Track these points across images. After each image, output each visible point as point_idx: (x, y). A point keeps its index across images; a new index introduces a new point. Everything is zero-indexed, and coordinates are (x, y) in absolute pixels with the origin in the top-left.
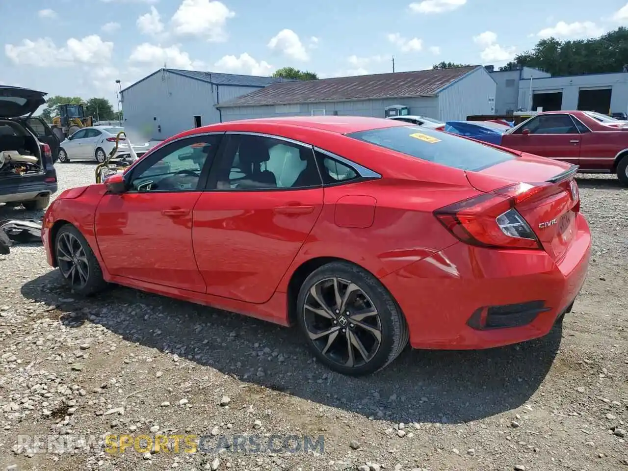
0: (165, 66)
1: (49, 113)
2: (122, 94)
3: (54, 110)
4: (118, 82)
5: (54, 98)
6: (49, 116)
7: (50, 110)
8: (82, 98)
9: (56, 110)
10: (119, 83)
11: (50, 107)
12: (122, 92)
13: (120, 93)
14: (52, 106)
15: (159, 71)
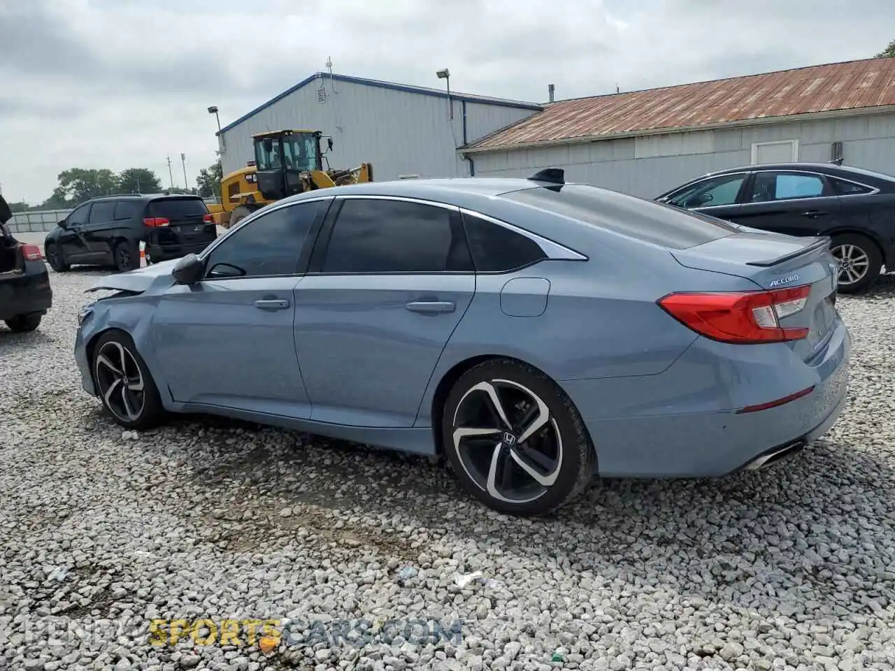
0: (329, 65)
1: (64, 194)
2: (223, 137)
3: (70, 189)
4: (213, 110)
5: (70, 171)
6: (63, 198)
7: (65, 190)
8: (112, 170)
9: (74, 190)
10: (215, 114)
11: (64, 185)
12: (221, 133)
13: (218, 134)
14: (68, 183)
15: (312, 79)
